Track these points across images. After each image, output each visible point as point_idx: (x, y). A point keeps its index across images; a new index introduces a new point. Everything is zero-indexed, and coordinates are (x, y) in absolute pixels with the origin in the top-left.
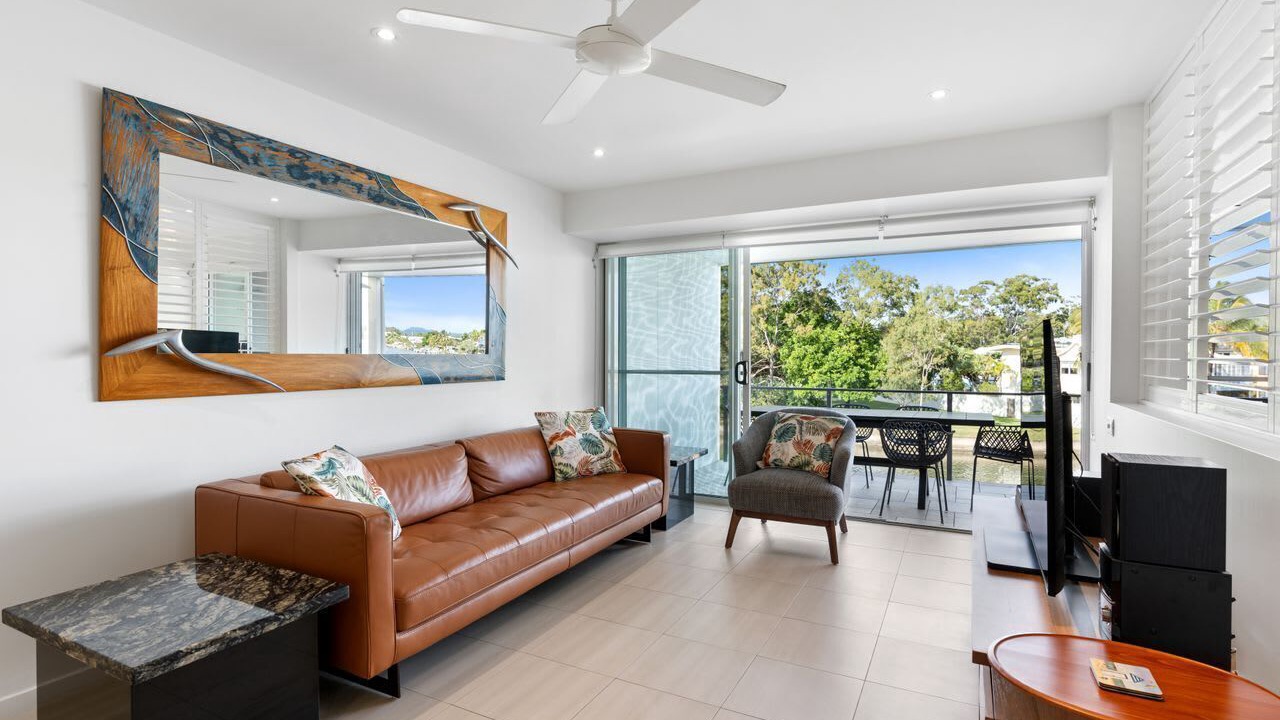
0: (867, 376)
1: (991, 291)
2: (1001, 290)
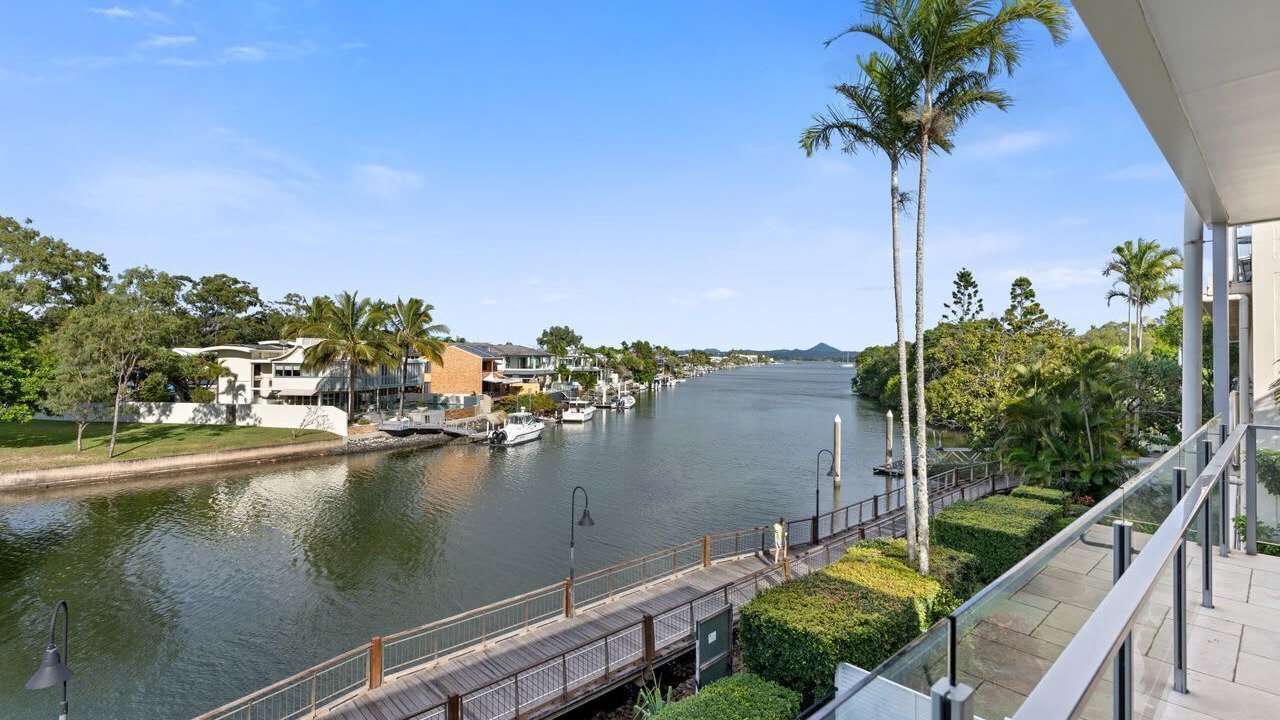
0: (17, 386)
1: (187, 287)
2: (199, 287)
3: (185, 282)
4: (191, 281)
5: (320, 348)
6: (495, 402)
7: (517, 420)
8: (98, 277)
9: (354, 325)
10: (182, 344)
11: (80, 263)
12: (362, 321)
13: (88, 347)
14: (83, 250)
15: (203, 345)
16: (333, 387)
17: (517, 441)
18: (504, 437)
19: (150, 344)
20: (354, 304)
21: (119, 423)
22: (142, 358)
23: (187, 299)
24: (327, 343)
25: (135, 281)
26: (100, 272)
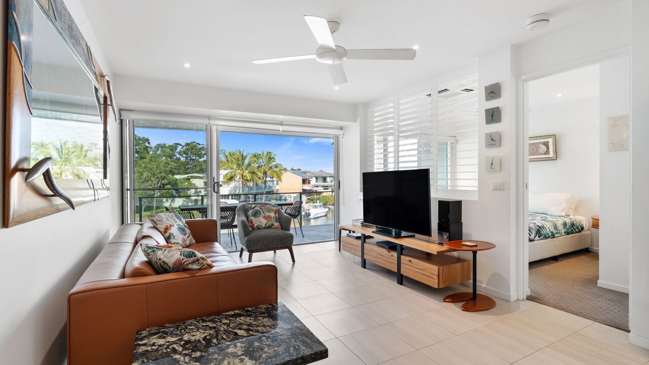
1: (180, 148)
2: (184, 148)
3: (179, 146)
4: (181, 145)
5: (229, 174)
6: (308, 199)
7: (316, 207)
8: (147, 147)
9: (243, 164)
10: (178, 174)
11: (141, 142)
12: (246, 162)
13: (145, 175)
14: (141, 137)
15: (186, 174)
16: (235, 191)
17: (315, 217)
18: (309, 215)
19: (166, 174)
20: (242, 155)
21: (156, 207)
22: (163, 179)
23: (180, 153)
24: (232, 172)
25: (160, 149)
26: (148, 145)
